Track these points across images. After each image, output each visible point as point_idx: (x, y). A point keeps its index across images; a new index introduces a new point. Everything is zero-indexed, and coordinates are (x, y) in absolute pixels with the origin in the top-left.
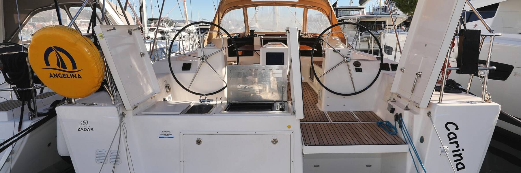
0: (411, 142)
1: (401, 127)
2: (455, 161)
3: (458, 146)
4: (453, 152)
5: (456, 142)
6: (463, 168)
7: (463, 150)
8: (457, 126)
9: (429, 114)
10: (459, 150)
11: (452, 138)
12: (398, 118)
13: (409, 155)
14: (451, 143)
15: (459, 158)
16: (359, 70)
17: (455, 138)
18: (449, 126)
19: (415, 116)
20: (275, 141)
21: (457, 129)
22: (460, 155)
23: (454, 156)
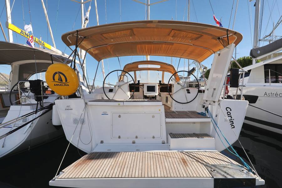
0: (212, 117)
1: (208, 112)
2: (231, 124)
3: (231, 118)
4: (230, 120)
5: (231, 116)
6: (234, 127)
7: (234, 120)
8: (231, 109)
9: (219, 104)
10: (232, 120)
11: (229, 114)
12: (207, 109)
13: (211, 123)
14: (228, 116)
15: (232, 123)
16: (189, 92)
17: (230, 114)
18: (228, 109)
19: (213, 106)
20: (153, 117)
21: (231, 110)
22: (232, 122)
23: (230, 122)
